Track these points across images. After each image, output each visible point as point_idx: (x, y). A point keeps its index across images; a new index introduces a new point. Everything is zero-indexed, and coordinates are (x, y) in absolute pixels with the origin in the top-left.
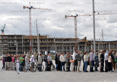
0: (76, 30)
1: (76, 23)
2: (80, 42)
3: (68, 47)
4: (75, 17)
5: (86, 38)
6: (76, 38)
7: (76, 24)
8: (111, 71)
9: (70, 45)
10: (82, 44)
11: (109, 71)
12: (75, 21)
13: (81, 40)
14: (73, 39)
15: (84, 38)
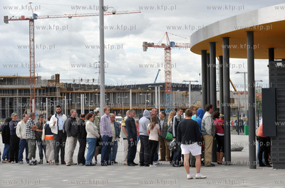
0: (32, 55)
1: (32, 37)
2: (42, 87)
3: (11, 99)
4: (32, 20)
5: (58, 76)
6: (32, 75)
7: (33, 40)
8: (154, 163)
9: (17, 95)
10: (47, 92)
11: (152, 164)
12: (32, 31)
13: (45, 81)
14: (24, 78)
15: (52, 77)
